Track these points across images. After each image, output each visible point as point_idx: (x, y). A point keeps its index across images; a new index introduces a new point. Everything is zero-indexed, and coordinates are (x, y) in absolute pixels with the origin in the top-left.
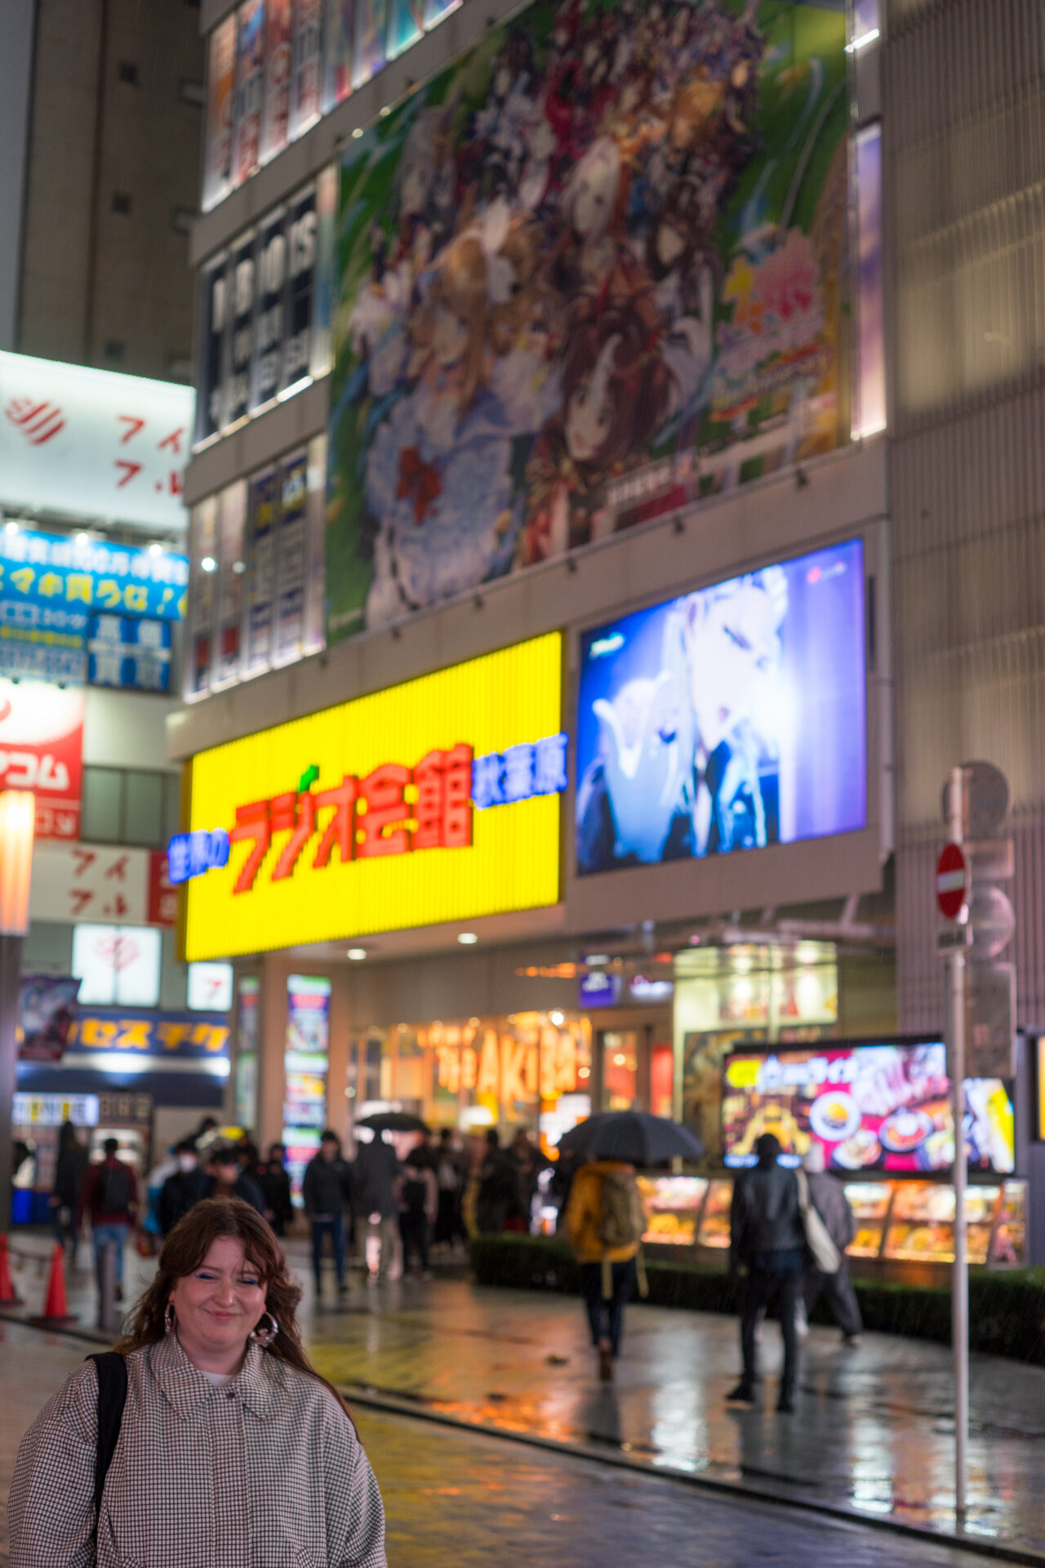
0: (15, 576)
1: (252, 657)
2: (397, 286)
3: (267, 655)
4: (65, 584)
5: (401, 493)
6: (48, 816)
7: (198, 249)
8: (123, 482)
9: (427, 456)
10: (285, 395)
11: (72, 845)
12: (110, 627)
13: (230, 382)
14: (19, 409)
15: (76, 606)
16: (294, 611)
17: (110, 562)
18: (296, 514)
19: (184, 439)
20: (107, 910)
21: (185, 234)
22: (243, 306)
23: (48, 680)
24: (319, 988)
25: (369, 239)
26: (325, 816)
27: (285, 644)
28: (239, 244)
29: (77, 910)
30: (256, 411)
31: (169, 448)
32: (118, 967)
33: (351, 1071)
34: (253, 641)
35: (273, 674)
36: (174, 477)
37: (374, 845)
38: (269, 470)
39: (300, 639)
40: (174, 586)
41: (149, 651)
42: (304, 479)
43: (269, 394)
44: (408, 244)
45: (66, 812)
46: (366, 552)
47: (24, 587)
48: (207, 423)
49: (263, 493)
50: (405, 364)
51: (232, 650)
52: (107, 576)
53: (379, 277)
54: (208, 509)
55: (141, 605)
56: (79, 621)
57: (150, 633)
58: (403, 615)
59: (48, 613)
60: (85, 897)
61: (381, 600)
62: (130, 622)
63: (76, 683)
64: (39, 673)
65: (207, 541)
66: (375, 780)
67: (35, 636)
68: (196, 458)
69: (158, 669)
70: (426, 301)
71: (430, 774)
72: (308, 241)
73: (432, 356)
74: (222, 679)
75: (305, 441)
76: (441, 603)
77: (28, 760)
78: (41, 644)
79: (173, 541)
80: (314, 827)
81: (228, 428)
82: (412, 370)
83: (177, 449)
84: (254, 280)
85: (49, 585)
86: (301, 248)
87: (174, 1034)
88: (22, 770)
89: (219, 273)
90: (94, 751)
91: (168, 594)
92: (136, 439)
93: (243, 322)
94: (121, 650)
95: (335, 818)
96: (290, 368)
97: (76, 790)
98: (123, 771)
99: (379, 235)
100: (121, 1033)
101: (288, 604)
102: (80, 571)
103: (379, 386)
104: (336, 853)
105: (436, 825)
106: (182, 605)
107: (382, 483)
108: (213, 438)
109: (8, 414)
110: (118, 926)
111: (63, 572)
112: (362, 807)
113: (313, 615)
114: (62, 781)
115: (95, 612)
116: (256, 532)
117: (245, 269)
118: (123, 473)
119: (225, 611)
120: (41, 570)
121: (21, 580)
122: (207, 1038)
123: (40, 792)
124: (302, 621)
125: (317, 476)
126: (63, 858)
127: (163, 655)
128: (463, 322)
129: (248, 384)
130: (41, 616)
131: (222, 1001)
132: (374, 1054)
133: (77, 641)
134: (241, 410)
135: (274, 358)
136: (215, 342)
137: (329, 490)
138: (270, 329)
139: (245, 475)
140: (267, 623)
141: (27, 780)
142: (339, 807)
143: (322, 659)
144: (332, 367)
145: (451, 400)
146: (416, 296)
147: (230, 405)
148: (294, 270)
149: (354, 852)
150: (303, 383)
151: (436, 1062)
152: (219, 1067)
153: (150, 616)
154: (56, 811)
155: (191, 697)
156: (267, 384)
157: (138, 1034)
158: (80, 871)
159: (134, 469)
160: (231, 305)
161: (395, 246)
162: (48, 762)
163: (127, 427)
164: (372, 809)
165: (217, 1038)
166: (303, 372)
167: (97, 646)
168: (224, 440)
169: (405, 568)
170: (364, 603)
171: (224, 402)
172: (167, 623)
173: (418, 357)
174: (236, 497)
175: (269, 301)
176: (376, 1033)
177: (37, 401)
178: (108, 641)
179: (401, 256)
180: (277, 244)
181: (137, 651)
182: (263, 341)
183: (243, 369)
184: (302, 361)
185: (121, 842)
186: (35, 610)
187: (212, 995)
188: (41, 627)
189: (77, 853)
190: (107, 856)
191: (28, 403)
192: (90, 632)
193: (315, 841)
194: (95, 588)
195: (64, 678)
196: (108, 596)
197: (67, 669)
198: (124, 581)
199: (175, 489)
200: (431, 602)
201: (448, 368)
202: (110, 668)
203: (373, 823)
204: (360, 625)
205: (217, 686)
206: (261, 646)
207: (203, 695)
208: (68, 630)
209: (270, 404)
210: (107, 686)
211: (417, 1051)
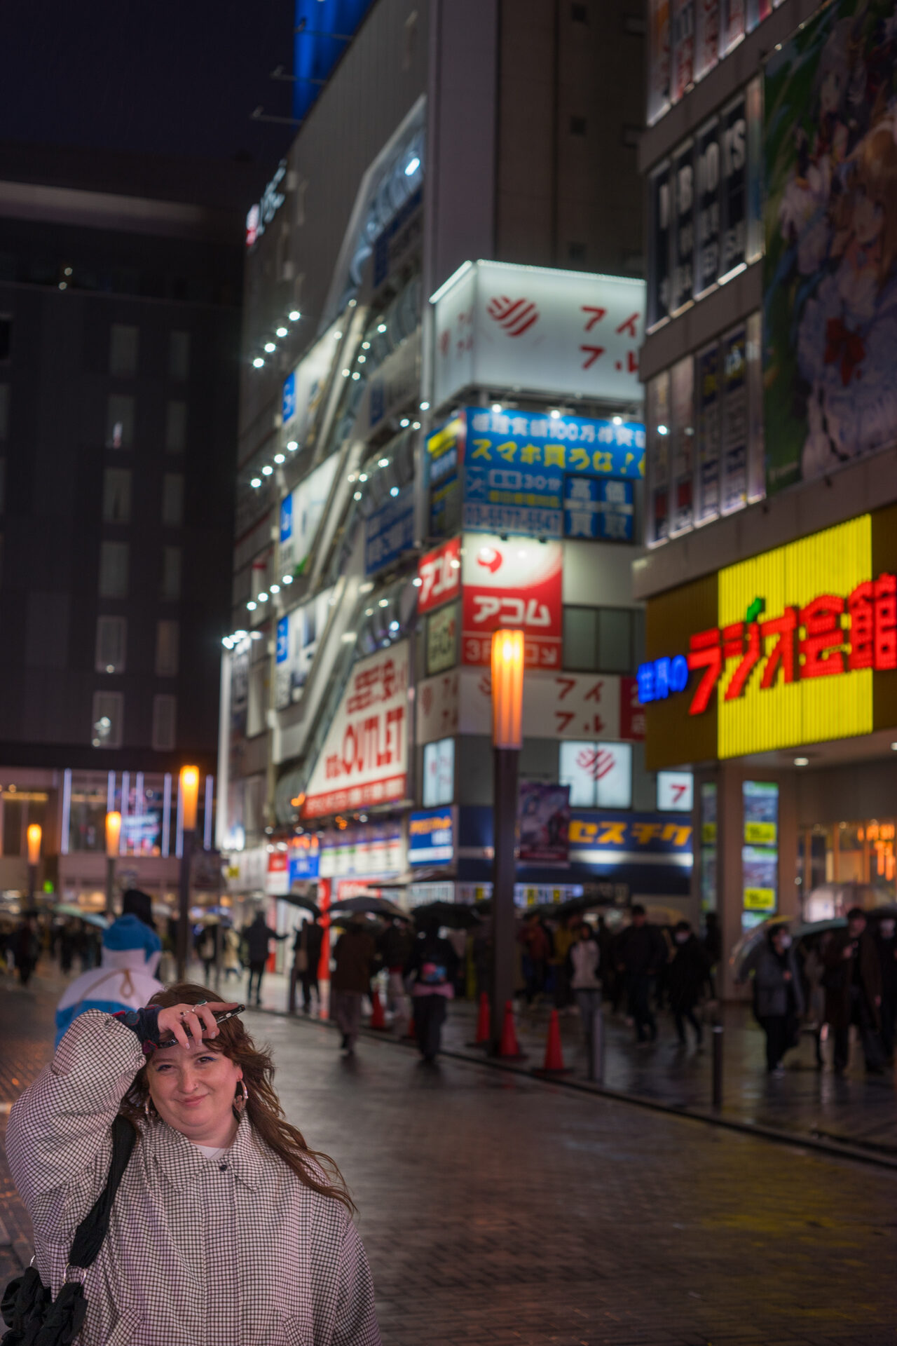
0: (501, 448)
1: (703, 508)
2: (818, 178)
3: (716, 506)
4: (542, 454)
5: (828, 360)
6: (535, 648)
7: (645, 160)
8: (587, 365)
9: (851, 325)
10: (724, 280)
11: (557, 674)
12: (581, 488)
13: (676, 272)
14: (499, 307)
15: (553, 471)
16: (738, 466)
17: (580, 432)
18: (738, 381)
19: (639, 323)
20: (587, 728)
21: (634, 147)
22: (685, 206)
23: (532, 536)
24: (771, 791)
25: (794, 137)
26: (771, 642)
27: (732, 495)
28: (678, 153)
29: (561, 728)
30: (699, 296)
31: (627, 332)
32: (597, 778)
33: (799, 863)
34: (703, 494)
35: (721, 520)
36: (631, 356)
37: (814, 666)
38: (713, 345)
39: (745, 491)
40: (634, 449)
41: (615, 505)
42: (743, 352)
43: (712, 279)
44: (827, 141)
45: (549, 646)
46: (800, 412)
47: (509, 457)
48: (657, 307)
49: (708, 366)
50: (829, 245)
51: (686, 505)
52: (578, 444)
53: (802, 172)
54: (662, 383)
55: (607, 467)
56: (555, 483)
57: (615, 492)
58: (835, 465)
59: (529, 477)
60: (569, 716)
61: (814, 453)
62: (598, 482)
63: (555, 538)
64: (524, 530)
65: (661, 411)
66: (813, 610)
67: (519, 498)
68: (649, 338)
69: (624, 521)
70: (846, 190)
71: (862, 603)
72: (739, 144)
73: (853, 235)
74: (678, 528)
75: (743, 319)
76: (867, 453)
77: (518, 603)
78: (525, 506)
79: (633, 412)
80: (761, 653)
81: (676, 313)
82: (835, 251)
83: (633, 333)
84: (694, 183)
85: (530, 452)
86: (733, 151)
87: (645, 832)
88: (512, 611)
89: (664, 179)
90: (572, 592)
91: (630, 457)
92: (598, 326)
93: (686, 219)
94: (591, 506)
95: (779, 644)
96: (729, 256)
97: (557, 626)
98: (595, 609)
99: (801, 134)
100: (601, 832)
101: (733, 461)
102: (555, 441)
103: (806, 267)
104: (781, 674)
105: (868, 647)
106: (641, 466)
107: (811, 350)
108: (664, 321)
109: (491, 311)
110: (596, 742)
111: (540, 442)
112: (803, 634)
113: (755, 470)
114: (545, 620)
115: (569, 475)
116: (703, 399)
117: (686, 173)
118: (588, 355)
119: (678, 470)
120: (522, 441)
121: (506, 451)
122: (675, 835)
123: (527, 630)
124: (746, 476)
125: (754, 350)
126: (549, 685)
127: (627, 509)
128: (878, 204)
129: (692, 272)
130: (524, 481)
131: (686, 803)
132: (819, 848)
133: (554, 501)
134: (687, 295)
135: (714, 248)
136: (662, 237)
137: (765, 357)
138: (709, 222)
139: (692, 352)
140: (716, 477)
141: (517, 619)
142: (782, 635)
143: (763, 507)
144: (763, 253)
145: (871, 274)
146: (835, 185)
147: (677, 293)
148: (728, 171)
149: (797, 675)
150: (740, 268)
151: (874, 856)
152: (686, 860)
153: (615, 477)
154: (542, 645)
155: (652, 545)
156: (708, 271)
157: (615, 833)
158: (562, 695)
159: (597, 351)
160: (674, 205)
161: (816, 142)
162: (533, 604)
163: (590, 316)
164: (811, 636)
165: (683, 835)
166: (739, 259)
167: (571, 504)
168: (673, 321)
169: (834, 424)
170: (799, 458)
171: (672, 289)
172: (629, 482)
173: (840, 238)
174: (684, 370)
175: (707, 199)
176: (820, 830)
177: (514, 299)
178: (580, 499)
179: (821, 152)
180: (713, 149)
181: (604, 506)
182: (704, 234)
183: (687, 260)
184: (738, 249)
185: (596, 671)
186: (518, 475)
187: (677, 798)
188: (524, 491)
189: (560, 681)
190: (585, 682)
191: (507, 301)
192: (565, 492)
193: (764, 663)
194: (568, 454)
195: (545, 532)
196: (580, 461)
197: (547, 526)
198: (591, 448)
199: (632, 368)
200: (859, 453)
201: (867, 246)
202: (582, 522)
203: (812, 648)
204: (797, 476)
205: (674, 534)
206: (711, 499)
207: (663, 542)
208: (546, 492)
209: (713, 288)
210: (580, 538)
211: (856, 845)
